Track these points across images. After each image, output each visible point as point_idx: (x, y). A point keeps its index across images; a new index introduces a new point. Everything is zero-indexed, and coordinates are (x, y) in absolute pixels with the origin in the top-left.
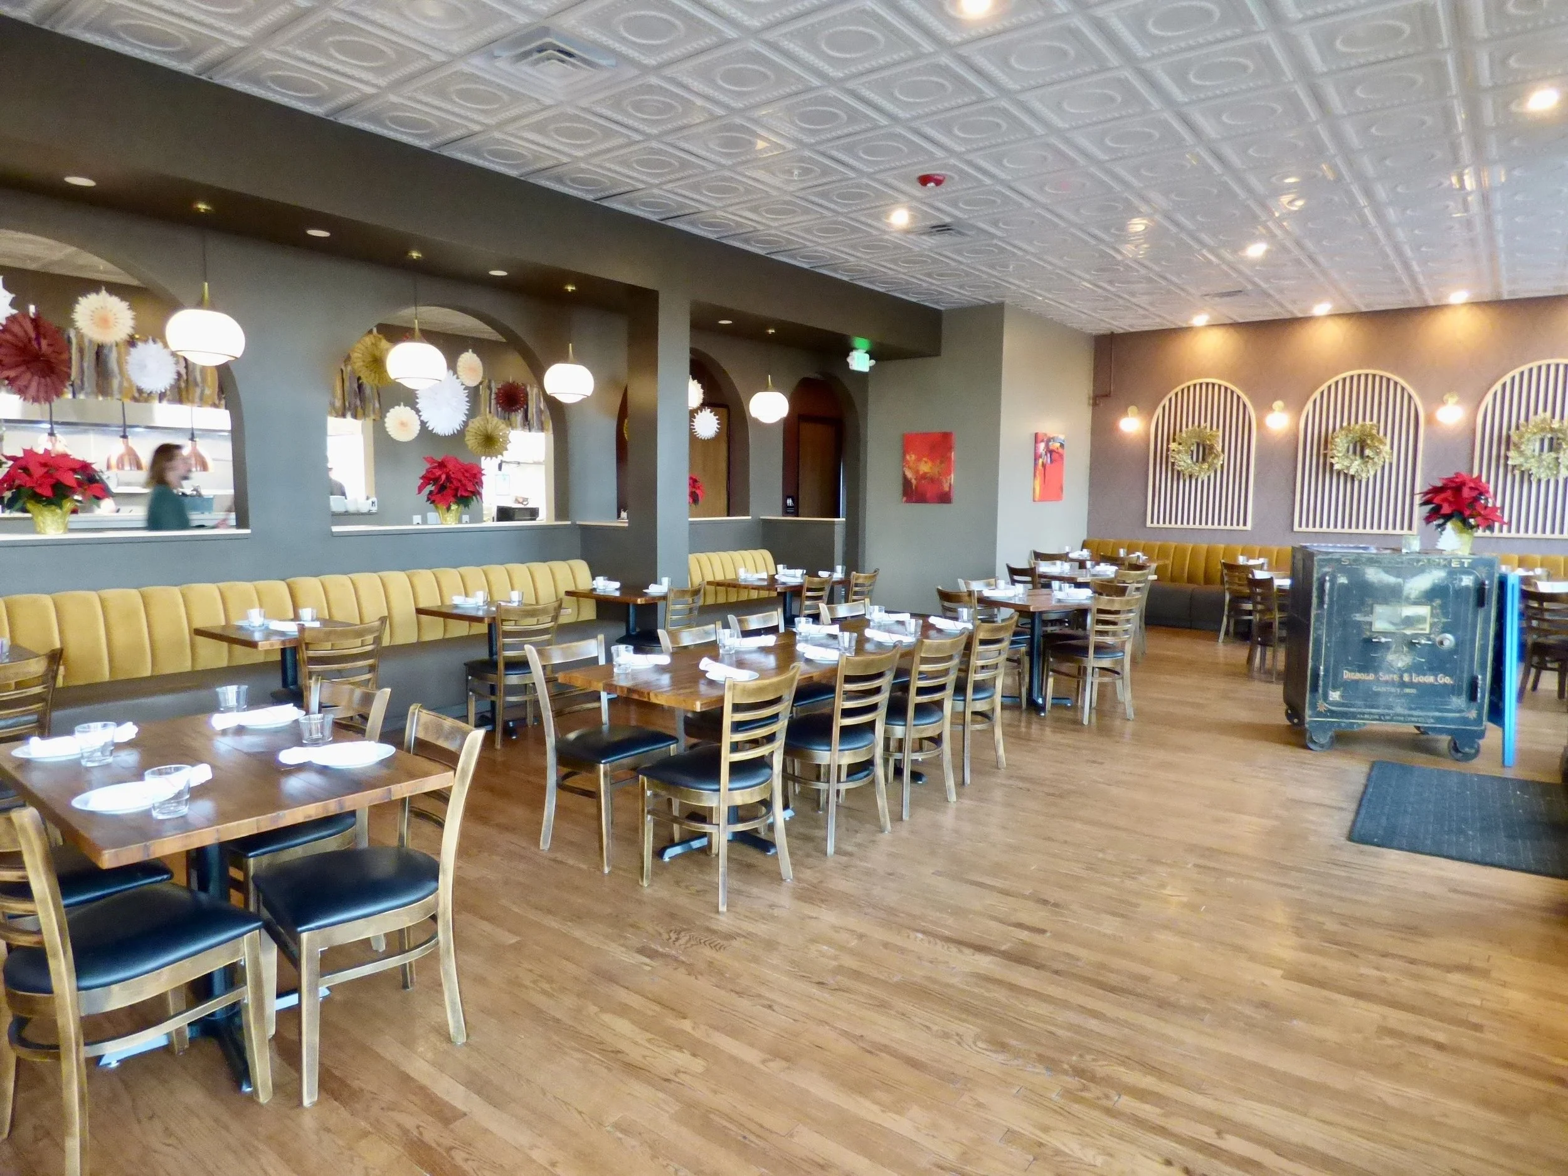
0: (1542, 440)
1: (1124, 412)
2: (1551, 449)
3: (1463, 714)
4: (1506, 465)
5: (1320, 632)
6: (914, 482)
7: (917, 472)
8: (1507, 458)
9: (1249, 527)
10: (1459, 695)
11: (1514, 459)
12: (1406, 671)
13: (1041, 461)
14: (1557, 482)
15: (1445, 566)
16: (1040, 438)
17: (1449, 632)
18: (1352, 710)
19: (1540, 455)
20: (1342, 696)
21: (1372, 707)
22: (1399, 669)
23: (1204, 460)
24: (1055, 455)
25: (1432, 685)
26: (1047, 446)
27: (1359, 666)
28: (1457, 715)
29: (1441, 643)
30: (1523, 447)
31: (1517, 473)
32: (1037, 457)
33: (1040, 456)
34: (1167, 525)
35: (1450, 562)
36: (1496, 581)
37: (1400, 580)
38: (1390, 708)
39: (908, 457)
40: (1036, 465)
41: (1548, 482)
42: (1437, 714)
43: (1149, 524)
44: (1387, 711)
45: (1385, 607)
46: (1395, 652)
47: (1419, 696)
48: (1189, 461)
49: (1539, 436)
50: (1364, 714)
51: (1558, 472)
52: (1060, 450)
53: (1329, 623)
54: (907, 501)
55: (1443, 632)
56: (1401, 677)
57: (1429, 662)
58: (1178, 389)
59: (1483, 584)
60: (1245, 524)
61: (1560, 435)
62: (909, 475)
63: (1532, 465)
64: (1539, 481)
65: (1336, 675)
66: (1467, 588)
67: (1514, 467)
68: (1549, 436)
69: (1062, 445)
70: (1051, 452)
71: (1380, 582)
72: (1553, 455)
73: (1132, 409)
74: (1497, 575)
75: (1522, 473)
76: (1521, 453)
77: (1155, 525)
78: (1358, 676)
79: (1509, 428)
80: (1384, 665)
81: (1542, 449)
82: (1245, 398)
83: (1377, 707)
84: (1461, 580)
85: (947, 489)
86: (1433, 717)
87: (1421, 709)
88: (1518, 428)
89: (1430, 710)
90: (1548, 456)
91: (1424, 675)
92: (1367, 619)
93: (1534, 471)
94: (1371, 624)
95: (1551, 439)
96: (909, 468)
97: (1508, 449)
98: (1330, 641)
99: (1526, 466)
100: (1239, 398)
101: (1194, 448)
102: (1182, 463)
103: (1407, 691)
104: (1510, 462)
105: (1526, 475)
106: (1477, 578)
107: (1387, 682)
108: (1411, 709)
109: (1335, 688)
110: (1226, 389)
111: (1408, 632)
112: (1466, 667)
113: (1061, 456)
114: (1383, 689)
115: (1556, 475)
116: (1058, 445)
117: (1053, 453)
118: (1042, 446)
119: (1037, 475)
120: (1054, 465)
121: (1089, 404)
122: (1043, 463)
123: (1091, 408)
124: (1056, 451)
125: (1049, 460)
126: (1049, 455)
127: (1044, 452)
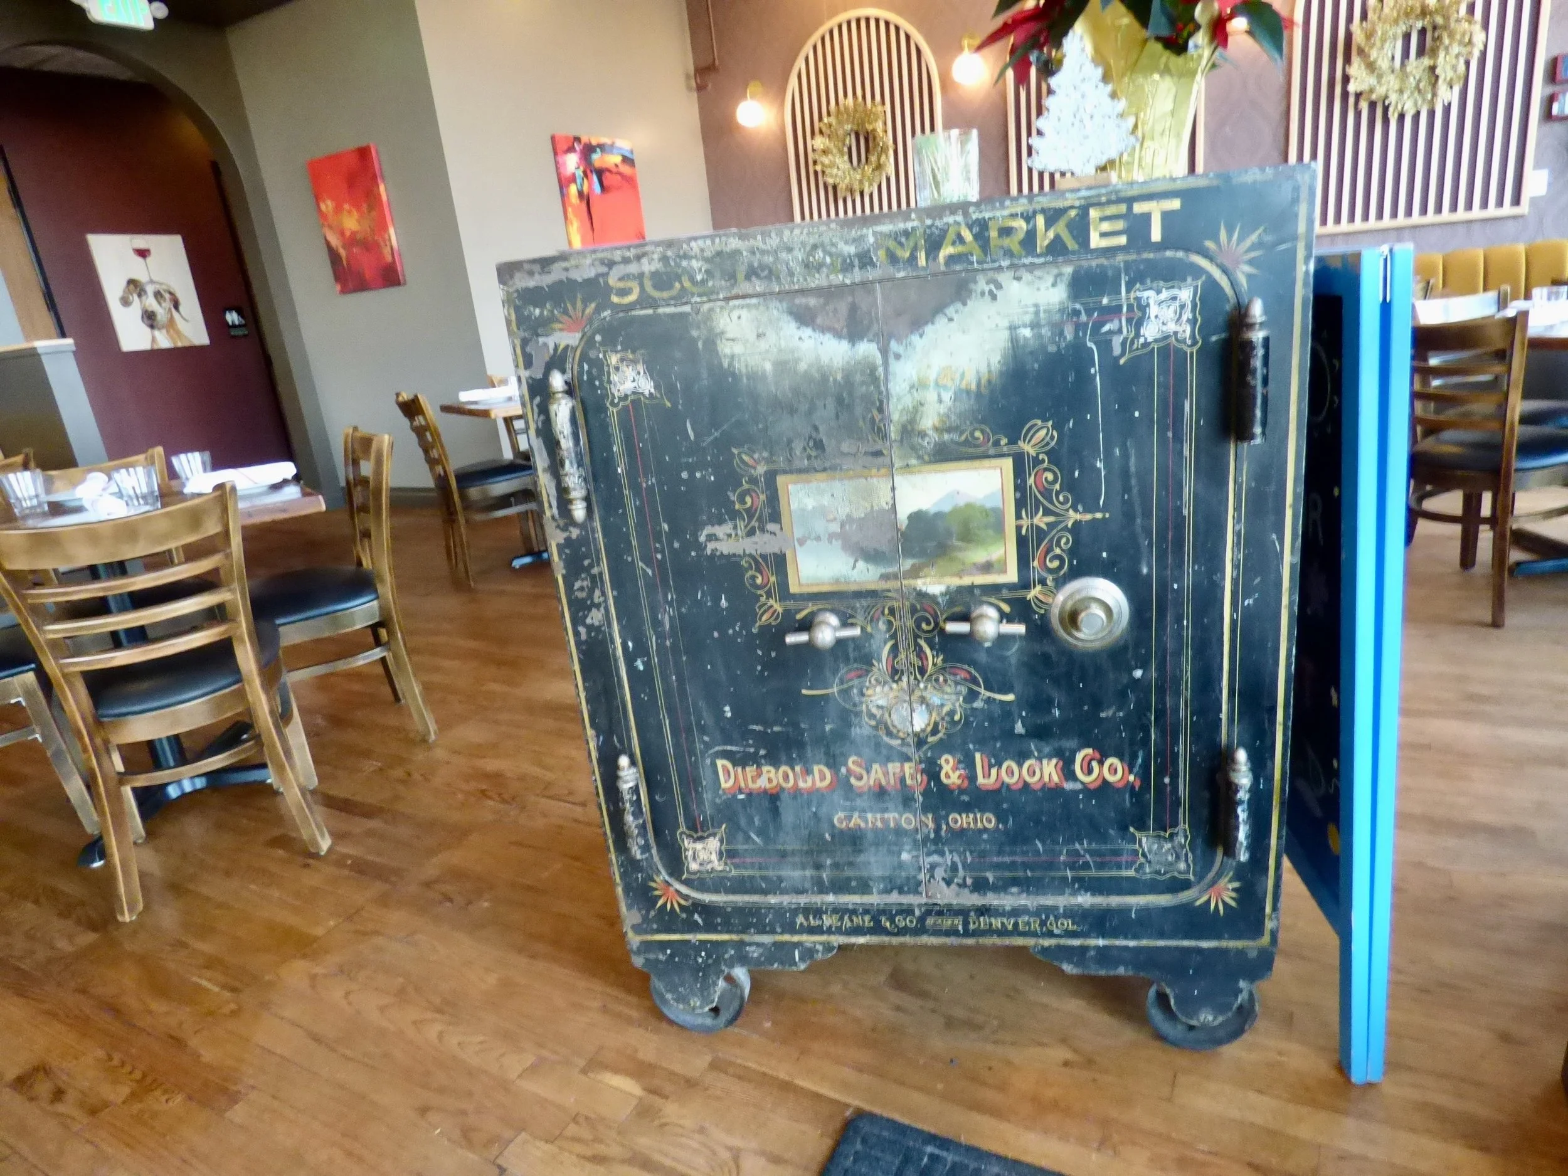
0: (1407, 37)
2: (1421, 52)
3: (1185, 896)
4: (1345, 95)
5: (595, 617)
6: (343, 253)
7: (342, 233)
8: (1346, 79)
10: (1165, 824)
11: (1360, 79)
12: (945, 746)
13: (573, 189)
14: (1432, 114)
15: (1056, 248)
16: (562, 146)
17: (1107, 571)
18: (773, 900)
19: (1403, 64)
20: (728, 854)
21: (840, 886)
22: (920, 742)
23: (868, 159)
24: (612, 179)
25: (1052, 793)
26: (586, 159)
27: (762, 739)
28: (1164, 900)
29: (1072, 619)
30: (1374, 54)
31: (1364, 106)
32: (563, 183)
33: (572, 180)
35: (1080, 228)
36: (1302, 294)
37: (867, 349)
38: (912, 886)
39: (323, 207)
40: (564, 196)
41: (1417, 116)
42: (1085, 900)
44: (894, 898)
45: (819, 482)
46: (895, 674)
47: (1015, 838)
48: (847, 166)
49: (1402, 28)
50: (818, 912)
51: (1434, 95)
52: (626, 169)
53: (622, 576)
54: (345, 291)
55: (1076, 573)
56: (932, 771)
57: (1038, 704)
58: (816, 37)
59: (1238, 320)
61: (1439, 20)
62: (334, 241)
63: (1387, 87)
64: (1402, 117)
65: (691, 782)
66: (1167, 349)
67: (1358, 96)
68: (1419, 25)
69: (628, 161)
70: (595, 171)
71: (783, 366)
72: (1426, 61)
73: (753, 87)
74: (1305, 269)
75: (1373, 105)
76: (1371, 67)
78: (769, 777)
79: (1350, 19)
80: (861, 730)
81: (1406, 54)
82: (918, 37)
83: (864, 887)
84: (1138, 316)
85: (389, 259)
86: (1071, 913)
87: (1026, 885)
88: (1364, 16)
89: (1062, 885)
90: (1417, 66)
91: (1021, 757)
92: (762, 544)
93: (1393, 98)
94: (779, 563)
95: (1423, 32)
96: (330, 227)
97: (1347, 60)
98: (641, 649)
99: (1380, 91)
100: (908, 37)
101: (852, 140)
102: (838, 172)
103: (961, 820)
104: (1352, 88)
105: (1379, 109)
106: (1209, 294)
107: (881, 793)
108: (980, 886)
109: (698, 830)
110: (887, 24)
111: (934, 585)
112: (1184, 713)
113: (630, 181)
114: (871, 820)
115: (1432, 102)
116: (617, 159)
117: (607, 174)
118: (572, 162)
119: (570, 215)
120: (610, 196)
121: (689, 88)
122: (581, 194)
123: (695, 94)
124: (614, 169)
125: (597, 188)
126: (595, 178)
127: (579, 173)
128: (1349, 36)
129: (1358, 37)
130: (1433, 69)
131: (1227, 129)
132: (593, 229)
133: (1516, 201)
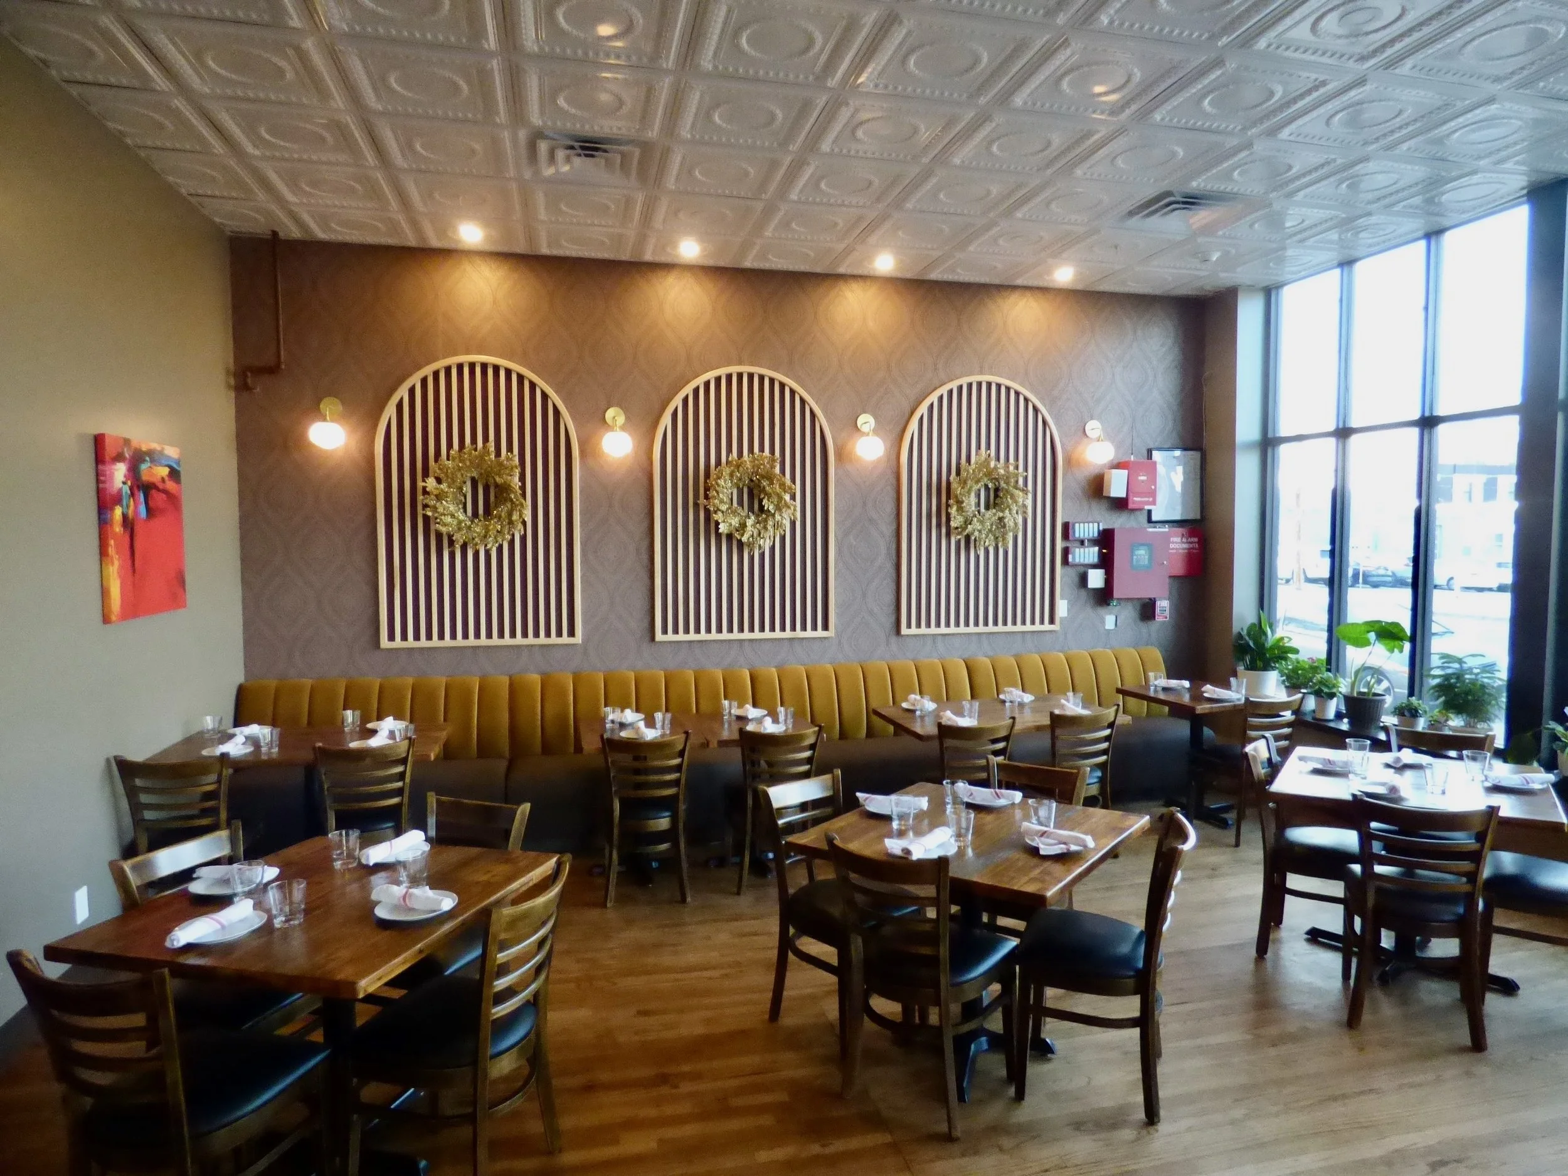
0: (978, 491)
1: (314, 412)
9: (578, 639)
13: (118, 512)
14: (997, 549)
16: (110, 450)
19: (979, 512)
23: (488, 512)
24: (158, 499)
26: (134, 471)
31: (957, 539)
32: (104, 502)
33: (118, 499)
34: (423, 642)
40: (103, 522)
43: (385, 642)
48: (462, 517)
49: (979, 485)
51: (1003, 538)
52: (170, 485)
58: (428, 371)
60: (572, 633)
67: (955, 529)
68: (989, 485)
69: (174, 474)
70: (141, 486)
72: (996, 514)
73: (329, 405)
76: (961, 509)
77: (398, 643)
82: (554, 397)
93: (976, 535)
97: (941, 502)
99: (969, 529)
100: (545, 397)
101: (468, 489)
102: (449, 519)
104: (949, 523)
110: (521, 378)
113: (174, 500)
115: (1001, 543)
116: (164, 471)
117: (153, 492)
118: (119, 473)
119: (111, 551)
120: (156, 522)
121: (229, 386)
122: (125, 516)
123: (233, 394)
124: (161, 486)
125: (142, 510)
126: (141, 497)
127: (126, 489)
128: (949, 484)
129: (954, 485)
130: (1001, 519)
131: (851, 537)
132: (134, 571)
133: (1052, 621)
